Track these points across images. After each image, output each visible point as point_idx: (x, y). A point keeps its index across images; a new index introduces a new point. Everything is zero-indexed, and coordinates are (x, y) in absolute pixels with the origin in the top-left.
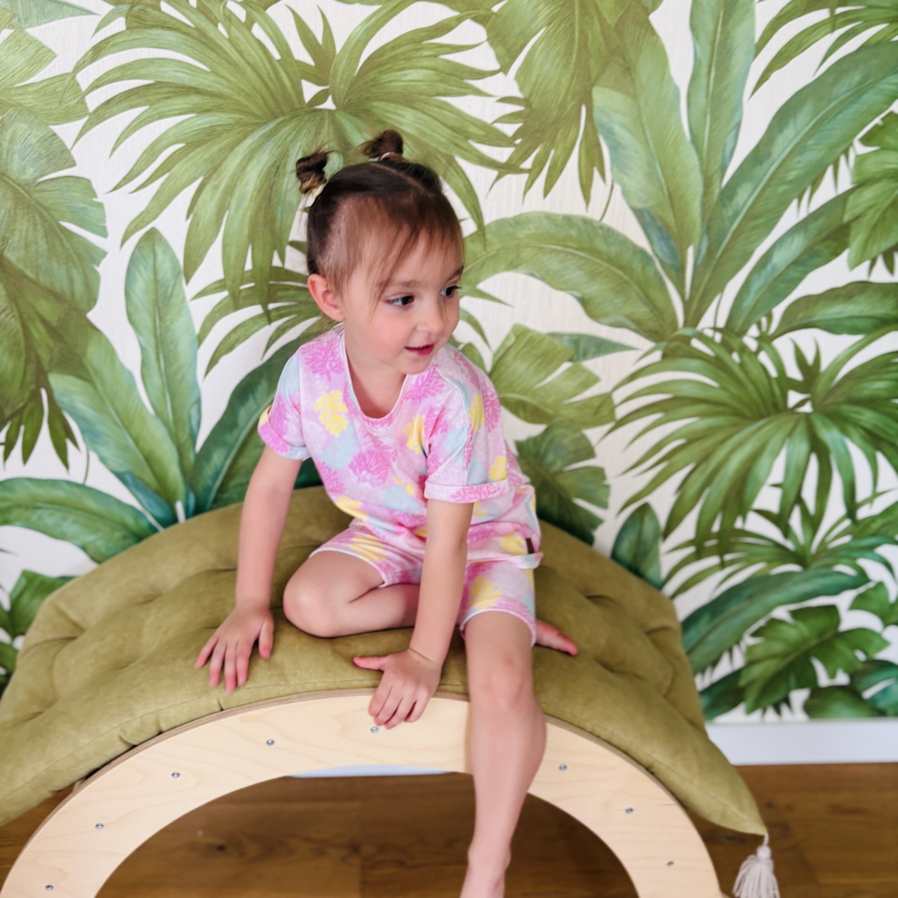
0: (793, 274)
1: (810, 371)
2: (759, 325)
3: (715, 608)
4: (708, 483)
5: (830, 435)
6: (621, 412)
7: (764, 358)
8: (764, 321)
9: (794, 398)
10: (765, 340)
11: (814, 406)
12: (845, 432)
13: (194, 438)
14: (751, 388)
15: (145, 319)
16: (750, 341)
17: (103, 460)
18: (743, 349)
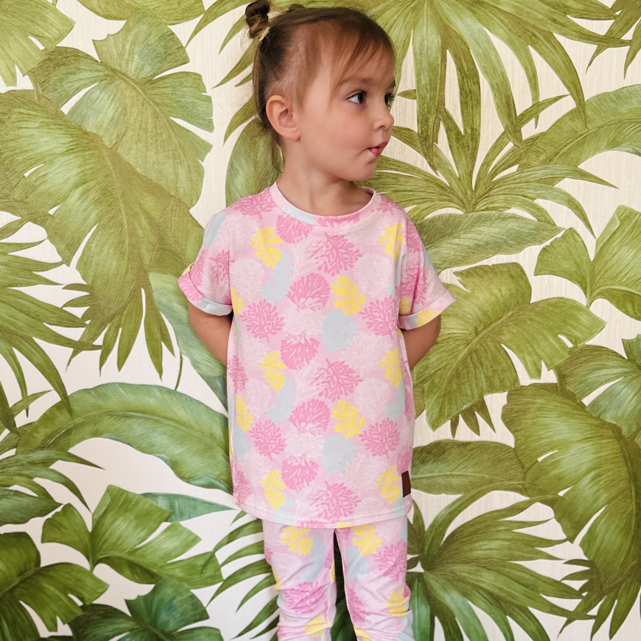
17: (195, 364)
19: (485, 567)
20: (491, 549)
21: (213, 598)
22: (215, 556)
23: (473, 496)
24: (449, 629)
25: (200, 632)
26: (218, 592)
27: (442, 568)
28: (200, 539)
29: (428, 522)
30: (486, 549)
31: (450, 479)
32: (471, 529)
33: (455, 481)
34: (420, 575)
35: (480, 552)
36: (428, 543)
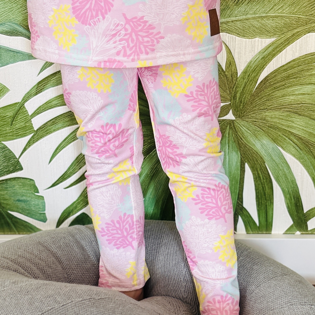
19: (296, 113)
20: (304, 94)
21: (25, 150)
22: (24, 107)
23: (288, 39)
24: (258, 174)
25: (14, 182)
26: (29, 144)
27: (254, 115)
28: (8, 90)
29: (241, 68)
30: (299, 94)
31: (265, 21)
32: (285, 74)
33: (270, 23)
34: (231, 122)
35: (292, 97)
36: (240, 90)
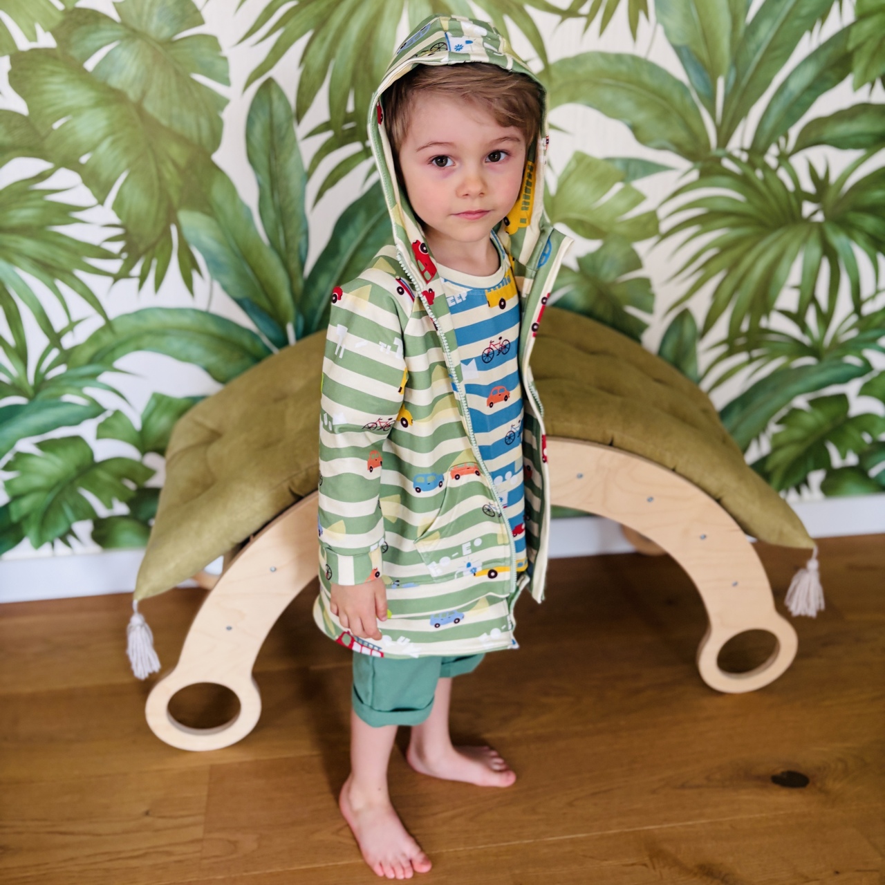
0: (807, 98)
1: (821, 184)
2: (778, 144)
3: (743, 401)
4: (736, 288)
5: (838, 240)
6: (665, 226)
7: (783, 174)
8: (782, 140)
9: (808, 208)
10: (783, 158)
11: (825, 215)
12: (851, 237)
13: (302, 265)
14: (772, 201)
15: (262, 159)
16: (771, 158)
17: (225, 288)
18: (765, 167)
